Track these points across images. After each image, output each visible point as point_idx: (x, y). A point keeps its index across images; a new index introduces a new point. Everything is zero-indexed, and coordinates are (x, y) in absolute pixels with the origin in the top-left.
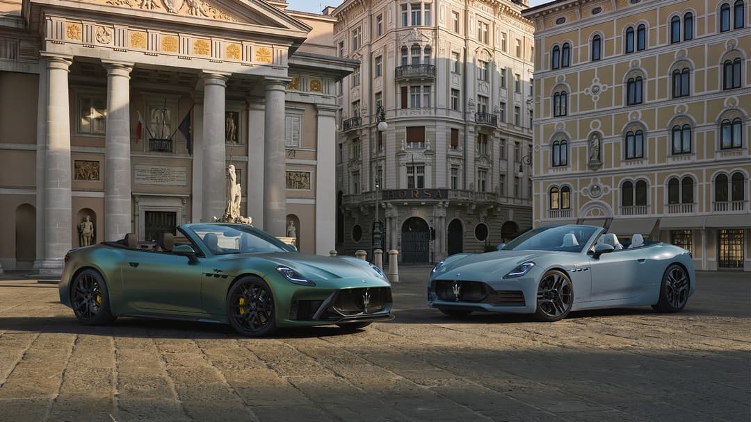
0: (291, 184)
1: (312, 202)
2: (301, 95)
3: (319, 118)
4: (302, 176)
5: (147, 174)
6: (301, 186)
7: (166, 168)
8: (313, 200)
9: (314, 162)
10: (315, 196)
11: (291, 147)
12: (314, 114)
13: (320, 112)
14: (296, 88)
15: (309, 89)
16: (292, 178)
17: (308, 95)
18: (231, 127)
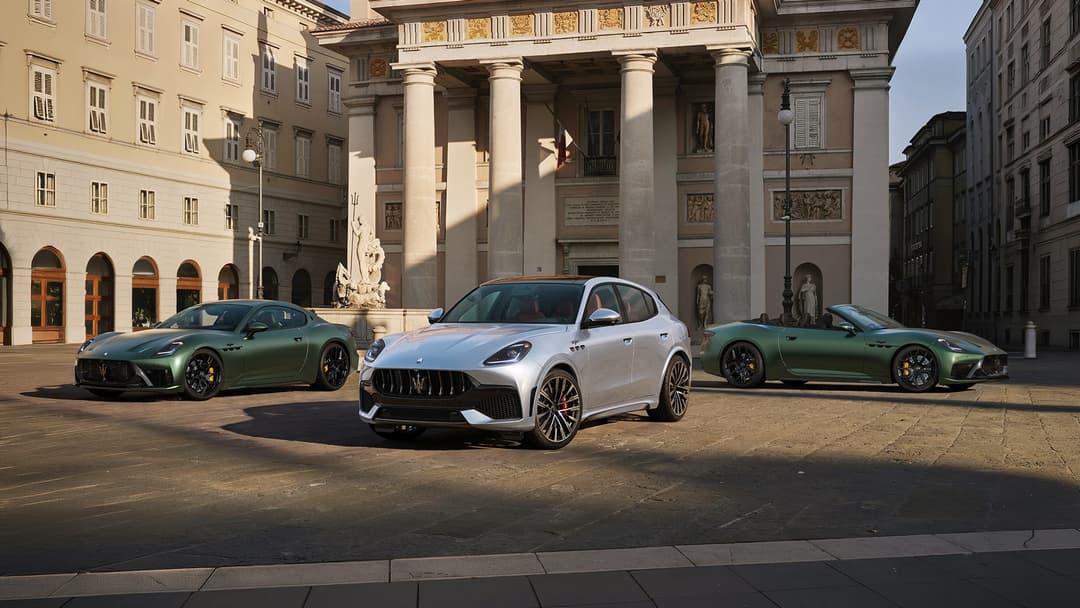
0: (806, 211)
1: (844, 240)
2: (822, 58)
3: (856, 94)
4: (825, 197)
5: (581, 210)
6: (825, 214)
7: (608, 199)
8: (848, 238)
9: (846, 172)
10: (851, 230)
11: (806, 149)
12: (846, 88)
13: (858, 84)
14: (811, 49)
15: (835, 45)
16: (808, 201)
17: (834, 58)
18: (705, 128)
